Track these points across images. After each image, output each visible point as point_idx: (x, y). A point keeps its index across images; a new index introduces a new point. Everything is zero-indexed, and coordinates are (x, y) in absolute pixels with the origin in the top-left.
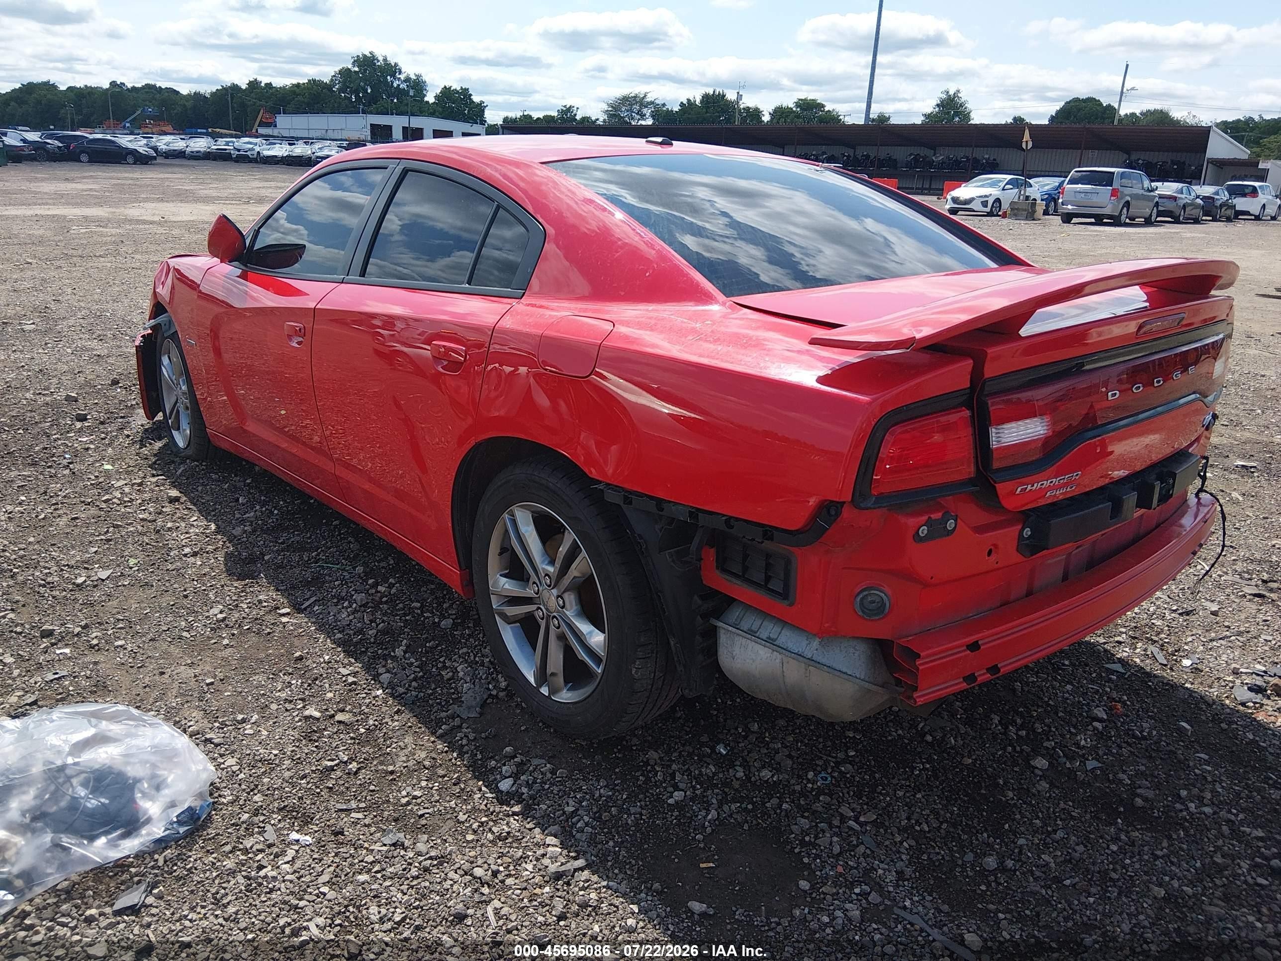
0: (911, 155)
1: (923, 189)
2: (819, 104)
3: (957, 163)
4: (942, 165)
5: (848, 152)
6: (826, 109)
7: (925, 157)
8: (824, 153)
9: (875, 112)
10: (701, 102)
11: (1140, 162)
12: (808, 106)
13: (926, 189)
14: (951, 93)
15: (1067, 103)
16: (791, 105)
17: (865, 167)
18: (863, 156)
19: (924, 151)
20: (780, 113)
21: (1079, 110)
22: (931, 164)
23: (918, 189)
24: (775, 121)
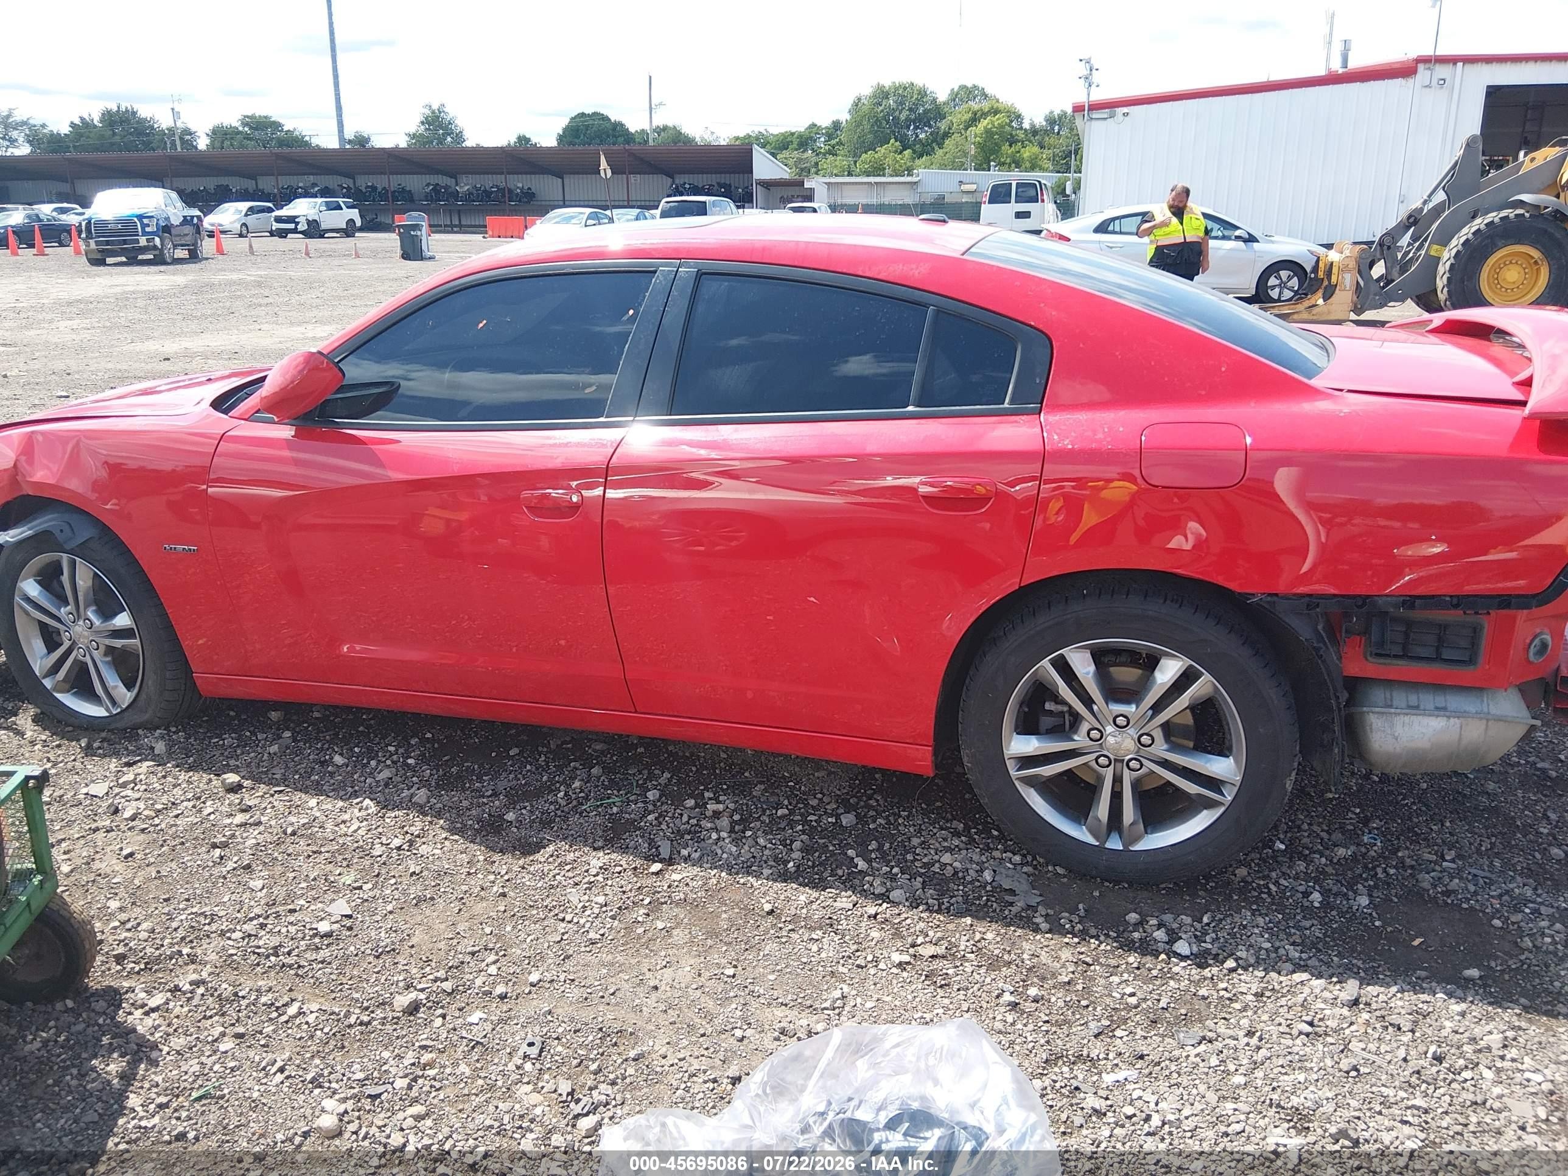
0: (428, 185)
1: (452, 226)
2: (274, 123)
3: (487, 194)
4: (469, 197)
5: (347, 182)
6: (285, 128)
7: (446, 187)
8: (314, 185)
9: (349, 134)
10: (101, 121)
11: (687, 186)
12: (260, 125)
13: (456, 226)
14: (435, 107)
15: (572, 119)
16: (236, 123)
17: (374, 200)
18: (368, 187)
19: (443, 180)
20: (220, 134)
21: (587, 127)
22: (456, 195)
23: (445, 226)
24: (217, 144)
